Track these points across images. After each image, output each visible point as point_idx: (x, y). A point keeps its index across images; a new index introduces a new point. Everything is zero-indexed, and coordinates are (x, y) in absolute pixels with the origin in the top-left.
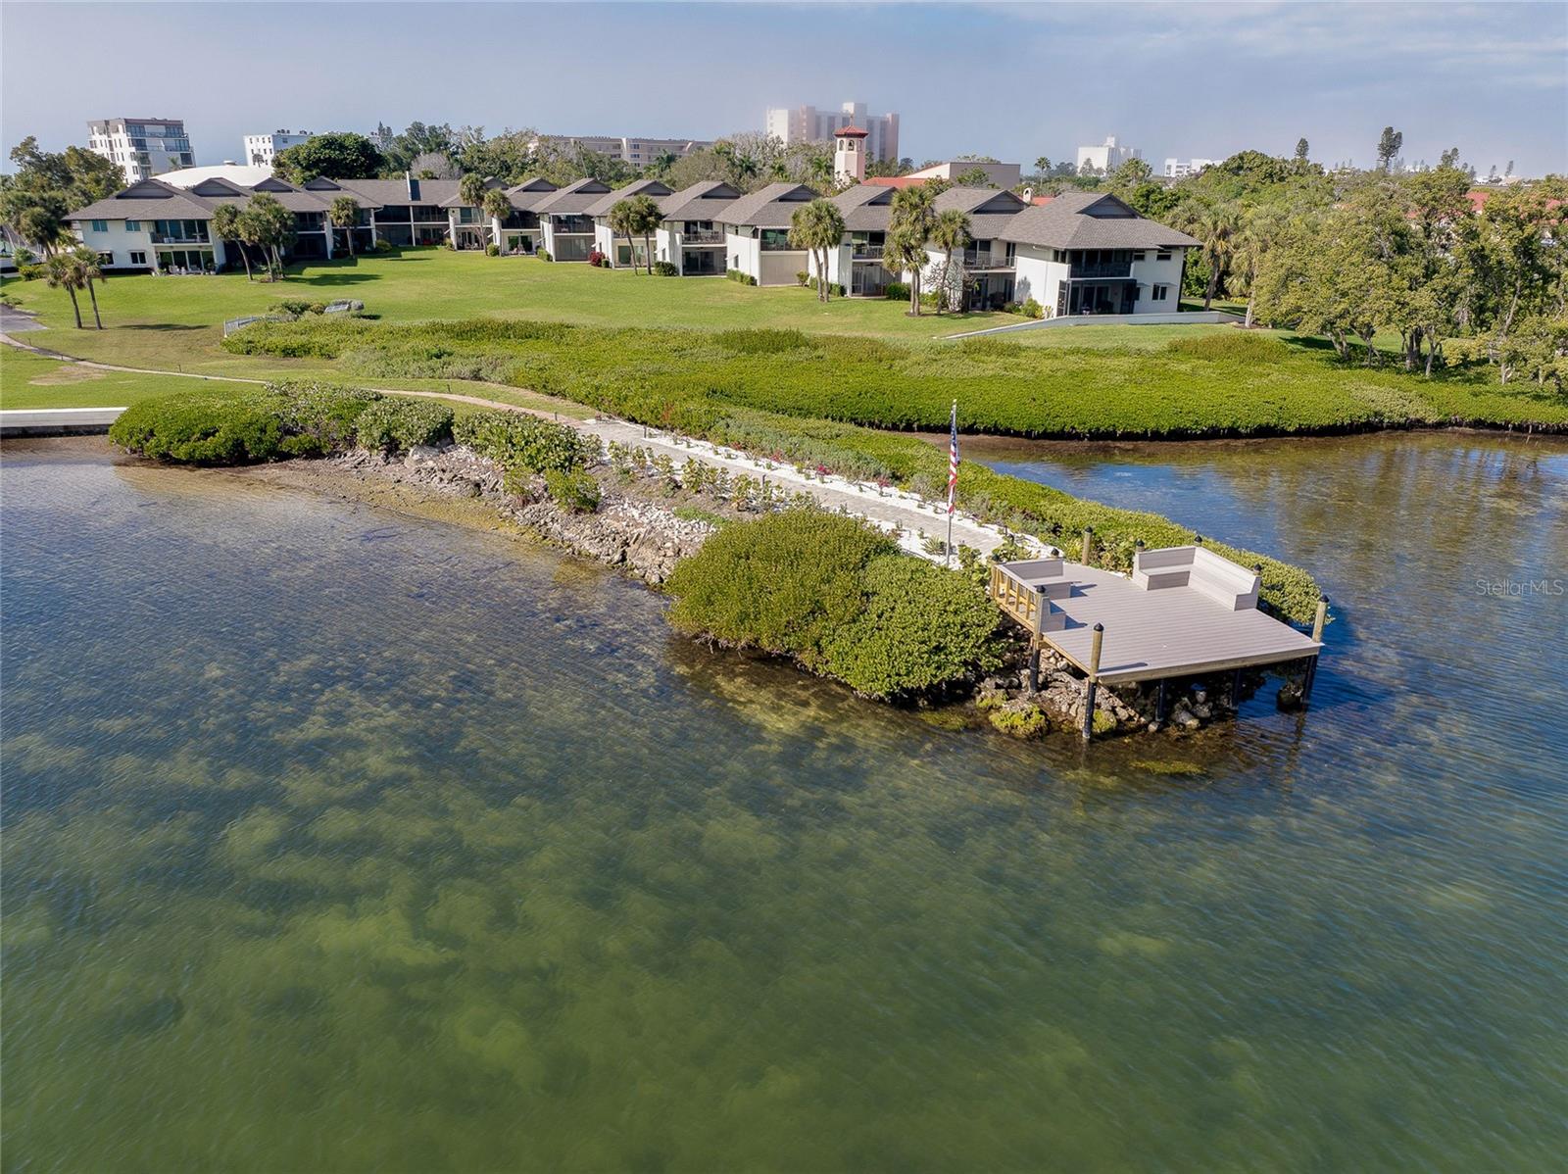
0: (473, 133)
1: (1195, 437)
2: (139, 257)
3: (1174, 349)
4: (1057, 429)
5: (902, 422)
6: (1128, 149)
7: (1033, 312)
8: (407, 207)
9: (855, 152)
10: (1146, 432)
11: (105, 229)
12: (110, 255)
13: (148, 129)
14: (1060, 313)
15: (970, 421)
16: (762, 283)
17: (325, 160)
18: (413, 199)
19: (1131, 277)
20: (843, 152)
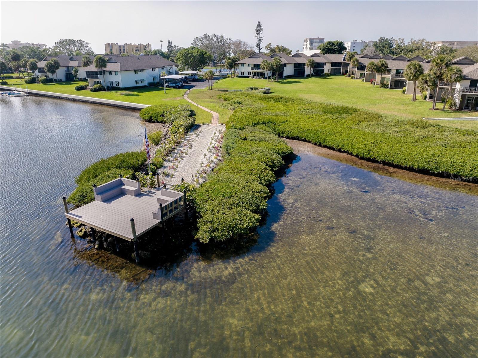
0: (401, 40)
2: (249, 73)
8: (341, 63)
11: (244, 66)
12: (244, 72)
13: (315, 40)
17: (327, 48)
18: (343, 60)
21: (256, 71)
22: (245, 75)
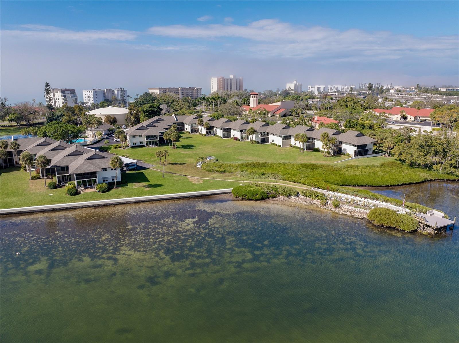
2: (141, 143)
3: (382, 165)
7: (348, 155)
9: (256, 98)
10: (393, 185)
12: (135, 143)
14: (355, 156)
16: (282, 147)
18: (177, 121)
19: (367, 148)
20: (253, 98)
21: (149, 140)
22: (137, 145)
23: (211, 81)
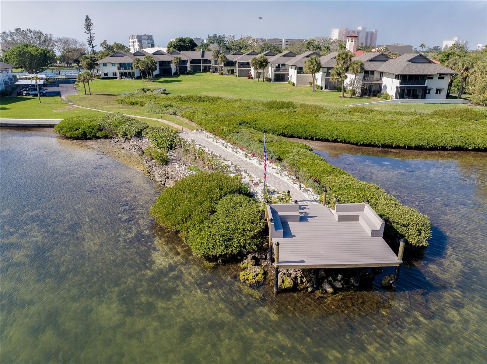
0: (231, 37)
1: (426, 149)
2: (115, 74)
3: (435, 113)
4: (368, 143)
5: (309, 137)
6: (463, 41)
7: (386, 97)
8: (200, 60)
9: (353, 42)
10: (405, 146)
11: (106, 66)
12: (107, 73)
13: (143, 37)
14: (396, 98)
15: (335, 138)
16: (297, 85)
17: (179, 45)
18: (202, 57)
19: (426, 85)
20: (350, 42)
21: (123, 71)
22: (109, 76)
23: (332, 33)
